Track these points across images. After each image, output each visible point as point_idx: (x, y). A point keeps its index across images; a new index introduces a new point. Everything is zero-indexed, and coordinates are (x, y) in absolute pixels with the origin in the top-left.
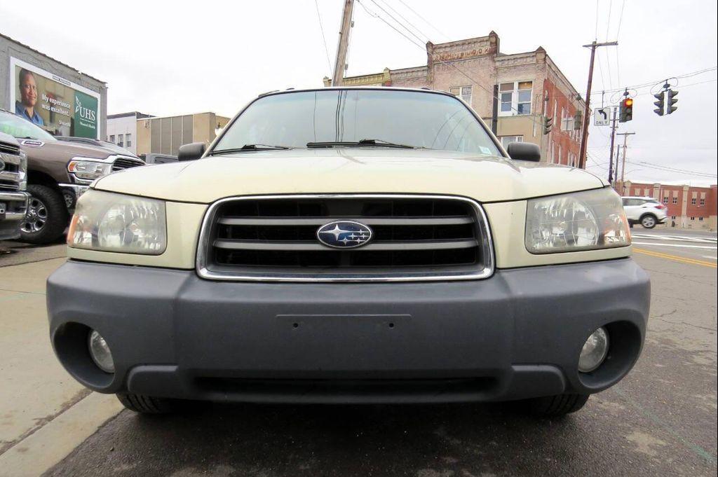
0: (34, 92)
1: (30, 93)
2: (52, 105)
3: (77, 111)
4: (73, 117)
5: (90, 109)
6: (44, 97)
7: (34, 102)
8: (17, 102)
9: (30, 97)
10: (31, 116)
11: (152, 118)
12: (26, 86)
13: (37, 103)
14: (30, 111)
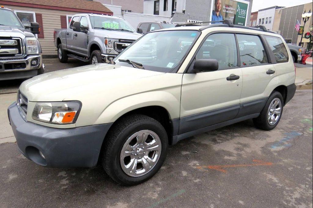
0: (220, 6)
1: (219, 6)
2: (227, 10)
3: (237, 11)
4: (236, 14)
5: (243, 9)
6: (224, 7)
7: (219, 10)
8: (213, 11)
9: (219, 8)
10: (218, 16)
11: (283, 8)
12: (218, 4)
13: (221, 10)
14: (218, 14)
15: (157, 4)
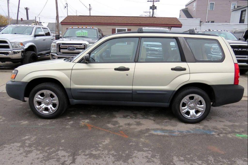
15: (244, 13)
